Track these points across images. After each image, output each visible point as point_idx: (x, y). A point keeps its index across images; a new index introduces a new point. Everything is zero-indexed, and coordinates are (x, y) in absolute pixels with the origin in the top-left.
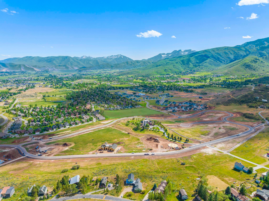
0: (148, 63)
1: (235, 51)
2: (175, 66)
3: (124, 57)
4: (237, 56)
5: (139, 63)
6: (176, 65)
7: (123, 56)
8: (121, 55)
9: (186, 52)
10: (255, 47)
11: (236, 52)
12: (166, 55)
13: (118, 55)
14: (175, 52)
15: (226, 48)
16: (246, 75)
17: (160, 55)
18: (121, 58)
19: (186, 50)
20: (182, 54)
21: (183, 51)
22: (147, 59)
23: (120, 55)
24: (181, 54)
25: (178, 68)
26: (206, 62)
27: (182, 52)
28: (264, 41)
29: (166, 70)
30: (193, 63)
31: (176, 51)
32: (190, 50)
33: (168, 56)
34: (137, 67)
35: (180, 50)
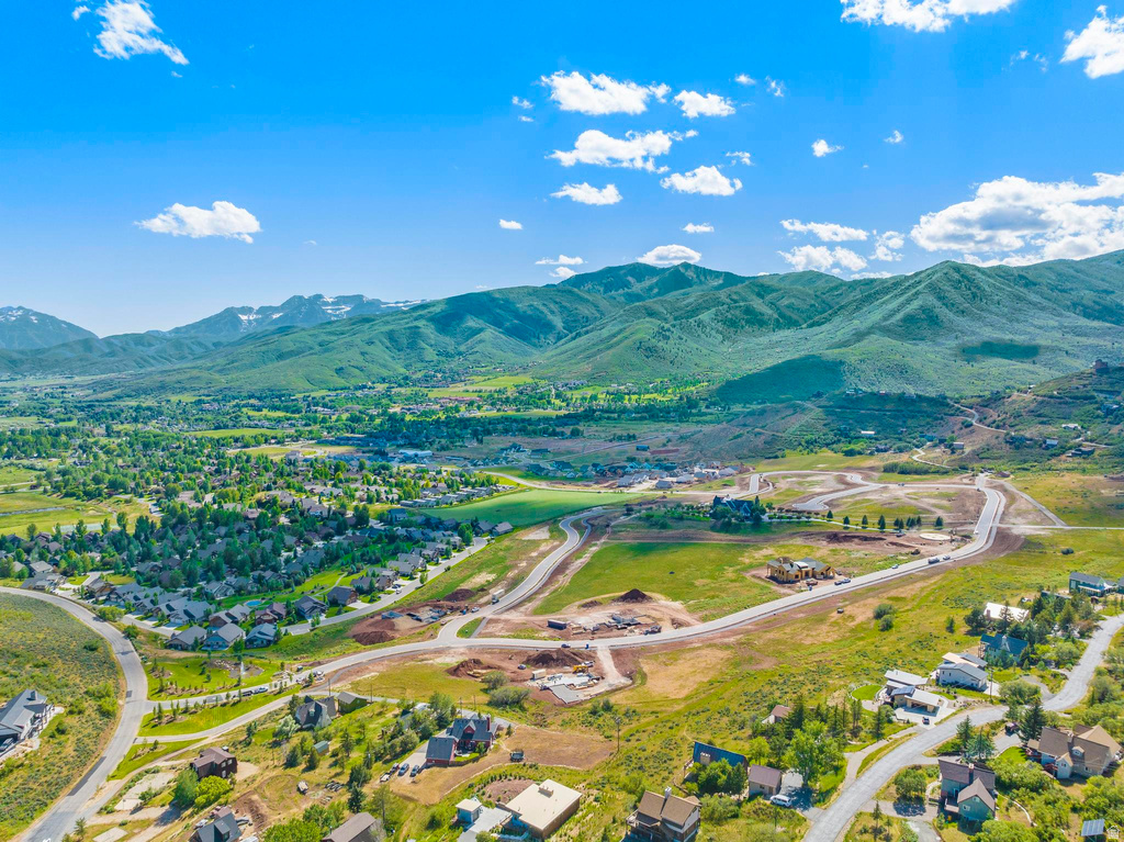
0: (194, 347)
1: (564, 304)
2: (367, 356)
3: (43, 317)
4: (575, 321)
5: (150, 345)
6: (367, 348)
7: (36, 314)
8: (27, 312)
9: (345, 304)
10: (605, 292)
11: (565, 307)
12: (256, 313)
13: (11, 309)
14: (296, 303)
15: (531, 291)
16: (659, 380)
17: (229, 317)
18: (29, 323)
19: (344, 297)
20: (329, 311)
21: (330, 300)
22: (170, 332)
23: (20, 308)
24: (324, 312)
25: (381, 361)
26: (481, 341)
27: (327, 304)
28: (626, 275)
29: (341, 369)
30: (433, 343)
31: (301, 298)
32: (360, 297)
33: (268, 321)
34: (152, 361)
35: (319, 297)
